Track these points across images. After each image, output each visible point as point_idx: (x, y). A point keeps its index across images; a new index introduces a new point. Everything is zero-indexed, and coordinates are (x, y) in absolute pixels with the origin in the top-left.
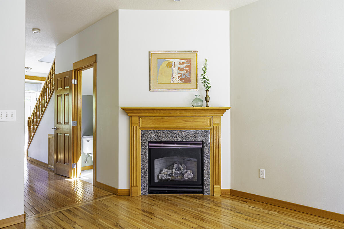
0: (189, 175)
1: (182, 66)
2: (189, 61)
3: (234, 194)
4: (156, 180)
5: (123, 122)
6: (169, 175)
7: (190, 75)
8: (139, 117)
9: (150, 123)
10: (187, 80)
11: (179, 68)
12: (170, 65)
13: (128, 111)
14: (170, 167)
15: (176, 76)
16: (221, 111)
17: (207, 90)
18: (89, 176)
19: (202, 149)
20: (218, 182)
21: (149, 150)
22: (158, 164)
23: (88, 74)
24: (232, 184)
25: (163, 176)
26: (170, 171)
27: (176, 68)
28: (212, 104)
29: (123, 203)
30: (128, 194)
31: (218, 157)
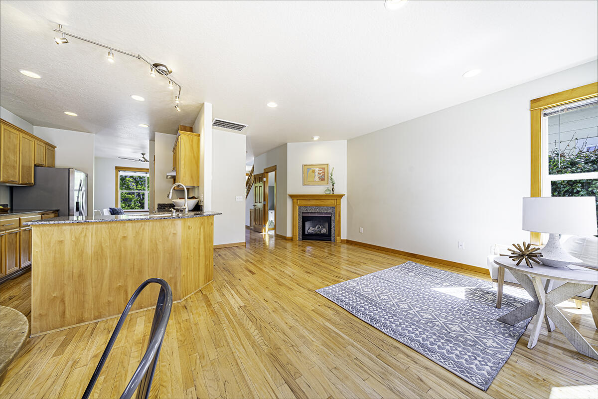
0: (324, 231)
1: (320, 172)
2: (324, 169)
3: (348, 242)
4: (306, 233)
5: (289, 202)
6: (313, 231)
7: (324, 177)
8: (297, 199)
9: (304, 203)
10: (323, 179)
11: (319, 173)
12: (313, 172)
13: (291, 196)
14: (314, 227)
15: (317, 177)
16: (341, 196)
17: (333, 185)
18: (272, 232)
19: (331, 217)
20: (339, 235)
21: (303, 217)
22: (307, 224)
23: (271, 175)
24: (347, 237)
25: (310, 231)
26: (314, 229)
27: (317, 173)
28: (336, 193)
29: (289, 245)
30: (291, 239)
31: (339, 221)
